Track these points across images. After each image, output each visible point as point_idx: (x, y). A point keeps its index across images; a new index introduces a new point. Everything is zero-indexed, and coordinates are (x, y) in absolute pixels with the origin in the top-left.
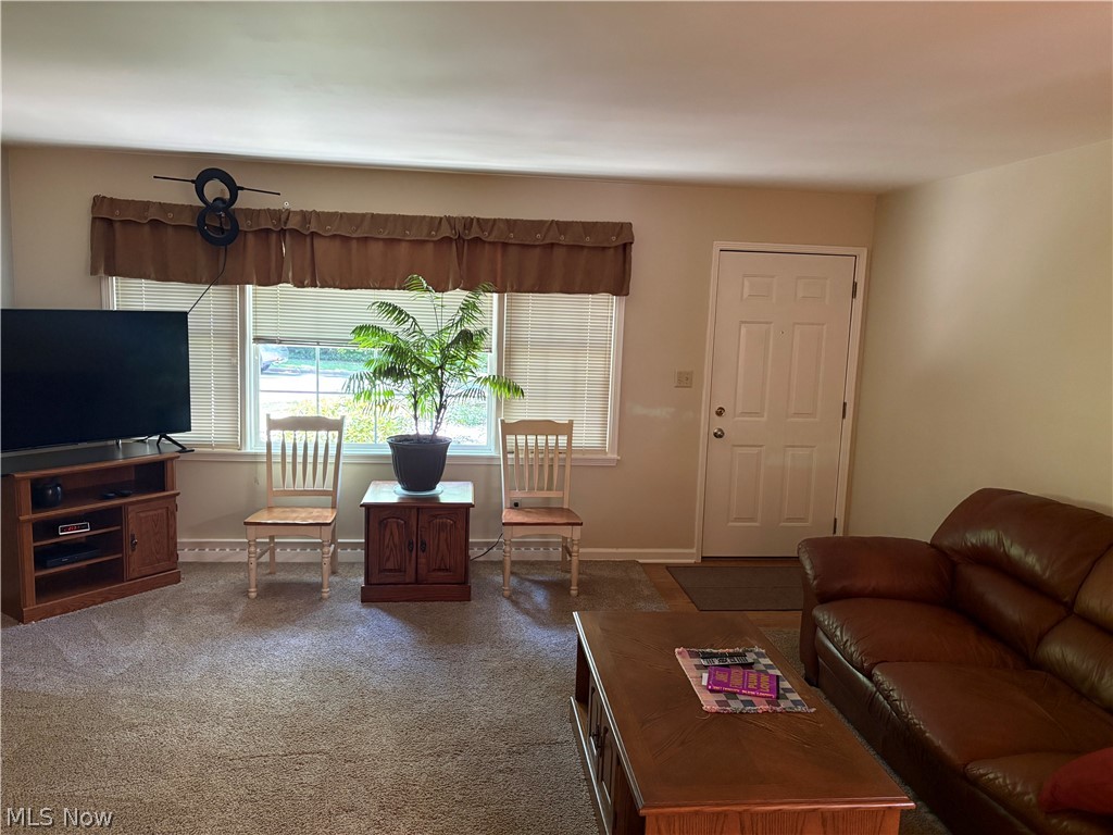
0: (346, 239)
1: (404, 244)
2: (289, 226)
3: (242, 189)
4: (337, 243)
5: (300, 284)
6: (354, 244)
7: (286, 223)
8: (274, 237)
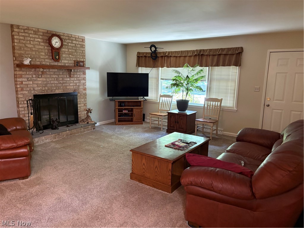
0: (176, 57)
1: (187, 57)
2: (166, 55)
3: (157, 48)
4: (175, 58)
5: (168, 67)
6: (178, 58)
7: (165, 54)
8: (164, 57)
